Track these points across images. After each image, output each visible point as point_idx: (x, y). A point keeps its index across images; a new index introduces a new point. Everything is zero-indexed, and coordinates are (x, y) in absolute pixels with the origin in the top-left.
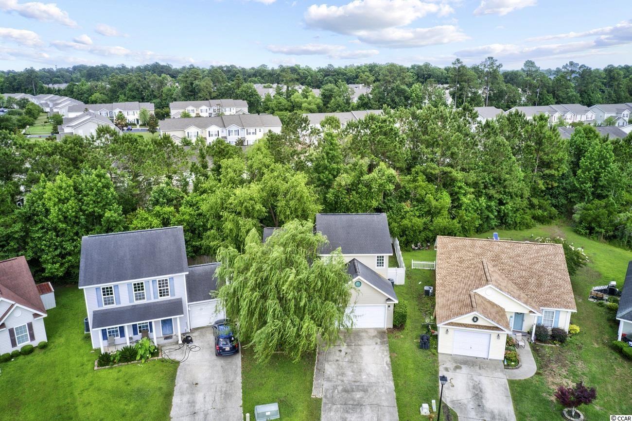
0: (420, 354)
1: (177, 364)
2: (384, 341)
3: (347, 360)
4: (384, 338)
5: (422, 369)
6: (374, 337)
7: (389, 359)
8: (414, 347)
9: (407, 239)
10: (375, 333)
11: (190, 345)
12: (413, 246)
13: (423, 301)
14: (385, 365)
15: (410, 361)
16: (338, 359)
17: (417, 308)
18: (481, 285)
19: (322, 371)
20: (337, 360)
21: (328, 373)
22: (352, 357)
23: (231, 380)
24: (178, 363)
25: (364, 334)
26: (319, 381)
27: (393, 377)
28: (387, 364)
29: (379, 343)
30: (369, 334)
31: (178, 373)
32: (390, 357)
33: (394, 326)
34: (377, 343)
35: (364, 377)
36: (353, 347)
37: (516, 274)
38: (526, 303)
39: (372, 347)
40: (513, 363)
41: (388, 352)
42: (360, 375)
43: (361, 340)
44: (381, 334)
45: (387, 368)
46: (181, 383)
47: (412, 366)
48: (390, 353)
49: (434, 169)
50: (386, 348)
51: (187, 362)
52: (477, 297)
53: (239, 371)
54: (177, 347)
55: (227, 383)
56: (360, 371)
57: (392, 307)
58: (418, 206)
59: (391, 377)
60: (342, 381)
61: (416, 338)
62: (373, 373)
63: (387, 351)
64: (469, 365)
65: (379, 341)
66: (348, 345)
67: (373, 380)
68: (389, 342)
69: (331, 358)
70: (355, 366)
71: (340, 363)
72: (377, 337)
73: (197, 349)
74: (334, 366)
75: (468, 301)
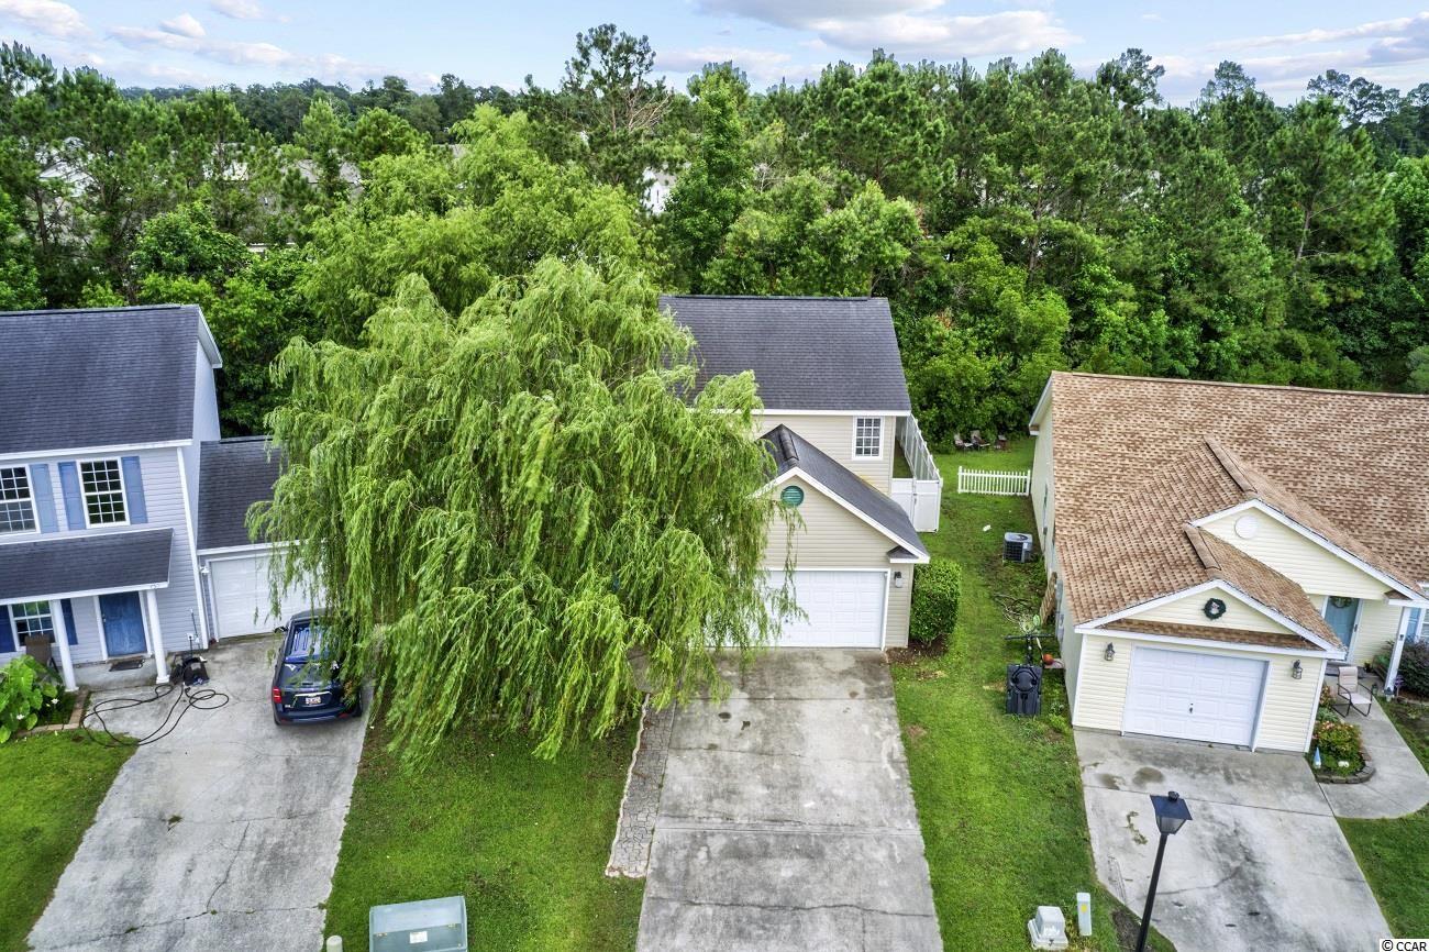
0: (1008, 733)
1: (126, 750)
2: (880, 689)
3: (747, 745)
4: (878, 679)
5: (1022, 780)
6: (844, 674)
7: (897, 746)
8: (985, 707)
9: (940, 418)
10: (850, 663)
11: (193, 689)
12: (957, 437)
13: (1003, 576)
14: (887, 765)
15: (976, 752)
16: (716, 741)
17: (984, 593)
19: (653, 782)
20: (712, 747)
21: (677, 789)
22: (766, 735)
23: (310, 809)
24: (134, 744)
25: (810, 666)
26: (641, 817)
27: (917, 805)
28: (893, 762)
29: (862, 694)
30: (828, 665)
31: (118, 781)
32: (903, 738)
33: (914, 641)
34: (853, 695)
35: (809, 804)
36: (771, 707)
39: (838, 705)
40: (1343, 764)
41: (896, 722)
42: (795, 797)
43: (798, 683)
44: (869, 665)
45: (894, 776)
46: (117, 815)
47: (985, 769)
48: (902, 725)
50: (886, 709)
51: (163, 745)
53: (349, 776)
54: (150, 692)
55: (290, 816)
56: (795, 784)
57: (907, 580)
58: (972, 325)
59: (910, 807)
60: (728, 818)
61: (990, 681)
62: (840, 792)
63: (890, 718)
64: (1186, 767)
65: (861, 686)
66: (752, 699)
67: (842, 815)
68: (893, 691)
69: (690, 738)
70: (777, 767)
71: (724, 755)
72: (855, 675)
73: (217, 700)
74: (699, 766)
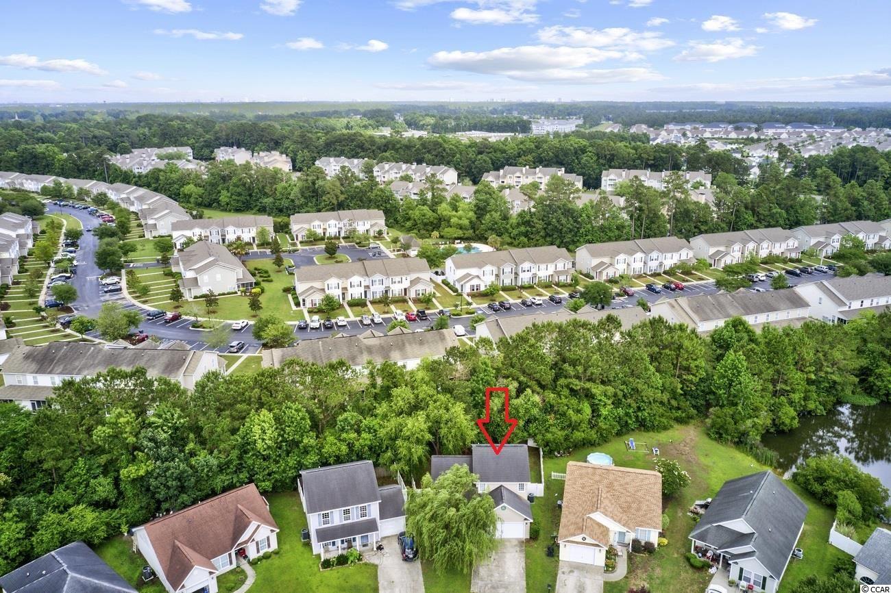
0: (547, 561)
1: (376, 567)
2: (522, 550)
3: (495, 564)
4: (522, 547)
5: (547, 572)
6: (515, 546)
7: (524, 565)
8: (543, 555)
9: (550, 449)
10: (516, 543)
12: (556, 453)
15: (539, 566)
16: (489, 563)
17: (550, 520)
18: (593, 511)
19: (477, 573)
20: (488, 565)
21: (482, 574)
22: (498, 562)
25: (508, 543)
26: (476, 581)
29: (518, 551)
30: (512, 543)
31: (378, 574)
32: (526, 563)
33: (531, 537)
34: (516, 551)
35: (506, 577)
36: (500, 554)
37: (622, 500)
38: (624, 525)
39: (513, 554)
40: (610, 569)
42: (503, 576)
43: (505, 548)
44: (521, 543)
46: (382, 581)
47: (540, 570)
49: (576, 385)
50: (523, 555)
51: (383, 566)
52: (589, 520)
53: (420, 571)
55: (413, 580)
56: (504, 573)
57: (529, 524)
58: (560, 419)
59: (524, 578)
60: (491, 580)
61: (545, 548)
62: (512, 575)
63: (523, 557)
64: (579, 569)
65: (518, 549)
66: (496, 553)
67: (512, 580)
68: (526, 550)
69: (484, 563)
70: (500, 569)
71: (490, 567)
72: (517, 546)
73: (388, 555)
74: (486, 569)
75: (581, 525)
